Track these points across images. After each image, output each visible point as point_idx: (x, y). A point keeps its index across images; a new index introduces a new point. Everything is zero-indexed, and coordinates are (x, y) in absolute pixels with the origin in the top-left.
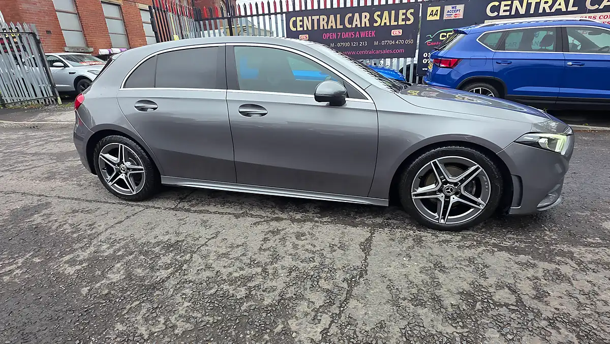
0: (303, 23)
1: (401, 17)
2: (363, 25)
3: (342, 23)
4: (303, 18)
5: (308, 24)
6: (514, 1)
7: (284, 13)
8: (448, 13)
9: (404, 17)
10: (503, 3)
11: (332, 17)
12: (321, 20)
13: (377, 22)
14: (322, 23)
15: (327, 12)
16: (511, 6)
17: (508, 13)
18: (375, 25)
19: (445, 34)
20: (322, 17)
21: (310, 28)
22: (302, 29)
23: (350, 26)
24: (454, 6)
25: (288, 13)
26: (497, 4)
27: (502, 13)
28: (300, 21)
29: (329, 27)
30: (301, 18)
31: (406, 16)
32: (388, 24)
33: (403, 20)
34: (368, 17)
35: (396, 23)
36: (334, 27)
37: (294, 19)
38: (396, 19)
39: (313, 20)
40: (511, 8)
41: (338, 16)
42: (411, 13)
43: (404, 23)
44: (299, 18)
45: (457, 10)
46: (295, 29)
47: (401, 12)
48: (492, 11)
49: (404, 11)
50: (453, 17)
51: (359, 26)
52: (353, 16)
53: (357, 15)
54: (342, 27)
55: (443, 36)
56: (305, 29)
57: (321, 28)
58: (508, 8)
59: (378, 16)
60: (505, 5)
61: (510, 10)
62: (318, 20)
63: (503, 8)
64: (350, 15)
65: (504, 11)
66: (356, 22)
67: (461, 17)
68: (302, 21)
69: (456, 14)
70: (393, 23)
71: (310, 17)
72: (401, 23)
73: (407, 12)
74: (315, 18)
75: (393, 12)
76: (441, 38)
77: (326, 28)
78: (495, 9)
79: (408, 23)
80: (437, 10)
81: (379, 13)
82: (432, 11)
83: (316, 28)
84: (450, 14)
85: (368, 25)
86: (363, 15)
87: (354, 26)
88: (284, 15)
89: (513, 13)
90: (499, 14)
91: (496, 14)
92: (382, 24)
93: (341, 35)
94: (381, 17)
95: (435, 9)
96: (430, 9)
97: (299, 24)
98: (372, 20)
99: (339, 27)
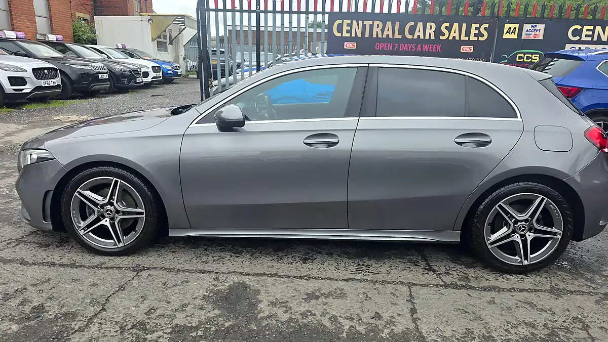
0: (351, 28)
1: (473, 31)
2: (427, 37)
3: (401, 32)
4: (352, 22)
5: (357, 29)
6: (597, 27)
7: (327, 13)
8: (527, 33)
9: (477, 32)
10: (586, 28)
11: (389, 24)
12: (375, 26)
13: (444, 35)
14: (375, 30)
15: (384, 18)
16: (593, 31)
17: (590, 39)
18: (442, 38)
19: (523, 55)
20: (376, 23)
21: (359, 35)
22: (348, 35)
23: (411, 37)
24: (534, 25)
25: (332, 14)
26: (579, 27)
27: (584, 38)
28: (348, 25)
29: (385, 36)
30: (349, 22)
31: (479, 31)
32: (457, 38)
33: (475, 35)
34: (434, 28)
35: (467, 38)
36: (391, 37)
37: (340, 21)
38: (468, 34)
39: (364, 26)
40: (593, 33)
41: (397, 24)
42: (485, 29)
43: (476, 39)
44: (346, 22)
45: (537, 30)
46: (339, 35)
47: (474, 26)
48: (574, 34)
49: (478, 25)
50: (532, 37)
51: (422, 37)
52: (416, 25)
53: (420, 25)
54: (400, 37)
55: (520, 58)
56: (353, 35)
57: (375, 35)
58: (590, 33)
59: (446, 28)
60: (588, 30)
61: (592, 36)
62: (371, 27)
63: (585, 33)
64: (413, 24)
65: (587, 36)
66: (419, 33)
67: (541, 38)
68: (350, 25)
69: (536, 35)
70: (463, 38)
71: (361, 22)
72: (472, 38)
73: (480, 26)
74: (368, 23)
75: (464, 25)
76: (518, 60)
77: (380, 36)
78: (577, 33)
79: (481, 39)
80: (515, 28)
81: (447, 24)
82: (510, 28)
83: (367, 35)
84: (529, 33)
85: (433, 37)
86: (429, 25)
87: (415, 37)
88: (327, 16)
89: (595, 39)
90: (581, 38)
91: (578, 38)
92: (451, 38)
93: (399, 46)
94: (449, 29)
95: (513, 26)
96: (507, 26)
97: (345, 28)
98: (438, 32)
99: (397, 36)
